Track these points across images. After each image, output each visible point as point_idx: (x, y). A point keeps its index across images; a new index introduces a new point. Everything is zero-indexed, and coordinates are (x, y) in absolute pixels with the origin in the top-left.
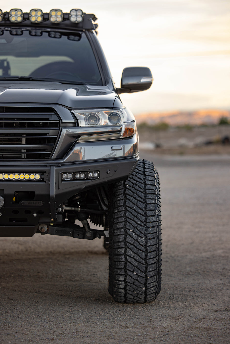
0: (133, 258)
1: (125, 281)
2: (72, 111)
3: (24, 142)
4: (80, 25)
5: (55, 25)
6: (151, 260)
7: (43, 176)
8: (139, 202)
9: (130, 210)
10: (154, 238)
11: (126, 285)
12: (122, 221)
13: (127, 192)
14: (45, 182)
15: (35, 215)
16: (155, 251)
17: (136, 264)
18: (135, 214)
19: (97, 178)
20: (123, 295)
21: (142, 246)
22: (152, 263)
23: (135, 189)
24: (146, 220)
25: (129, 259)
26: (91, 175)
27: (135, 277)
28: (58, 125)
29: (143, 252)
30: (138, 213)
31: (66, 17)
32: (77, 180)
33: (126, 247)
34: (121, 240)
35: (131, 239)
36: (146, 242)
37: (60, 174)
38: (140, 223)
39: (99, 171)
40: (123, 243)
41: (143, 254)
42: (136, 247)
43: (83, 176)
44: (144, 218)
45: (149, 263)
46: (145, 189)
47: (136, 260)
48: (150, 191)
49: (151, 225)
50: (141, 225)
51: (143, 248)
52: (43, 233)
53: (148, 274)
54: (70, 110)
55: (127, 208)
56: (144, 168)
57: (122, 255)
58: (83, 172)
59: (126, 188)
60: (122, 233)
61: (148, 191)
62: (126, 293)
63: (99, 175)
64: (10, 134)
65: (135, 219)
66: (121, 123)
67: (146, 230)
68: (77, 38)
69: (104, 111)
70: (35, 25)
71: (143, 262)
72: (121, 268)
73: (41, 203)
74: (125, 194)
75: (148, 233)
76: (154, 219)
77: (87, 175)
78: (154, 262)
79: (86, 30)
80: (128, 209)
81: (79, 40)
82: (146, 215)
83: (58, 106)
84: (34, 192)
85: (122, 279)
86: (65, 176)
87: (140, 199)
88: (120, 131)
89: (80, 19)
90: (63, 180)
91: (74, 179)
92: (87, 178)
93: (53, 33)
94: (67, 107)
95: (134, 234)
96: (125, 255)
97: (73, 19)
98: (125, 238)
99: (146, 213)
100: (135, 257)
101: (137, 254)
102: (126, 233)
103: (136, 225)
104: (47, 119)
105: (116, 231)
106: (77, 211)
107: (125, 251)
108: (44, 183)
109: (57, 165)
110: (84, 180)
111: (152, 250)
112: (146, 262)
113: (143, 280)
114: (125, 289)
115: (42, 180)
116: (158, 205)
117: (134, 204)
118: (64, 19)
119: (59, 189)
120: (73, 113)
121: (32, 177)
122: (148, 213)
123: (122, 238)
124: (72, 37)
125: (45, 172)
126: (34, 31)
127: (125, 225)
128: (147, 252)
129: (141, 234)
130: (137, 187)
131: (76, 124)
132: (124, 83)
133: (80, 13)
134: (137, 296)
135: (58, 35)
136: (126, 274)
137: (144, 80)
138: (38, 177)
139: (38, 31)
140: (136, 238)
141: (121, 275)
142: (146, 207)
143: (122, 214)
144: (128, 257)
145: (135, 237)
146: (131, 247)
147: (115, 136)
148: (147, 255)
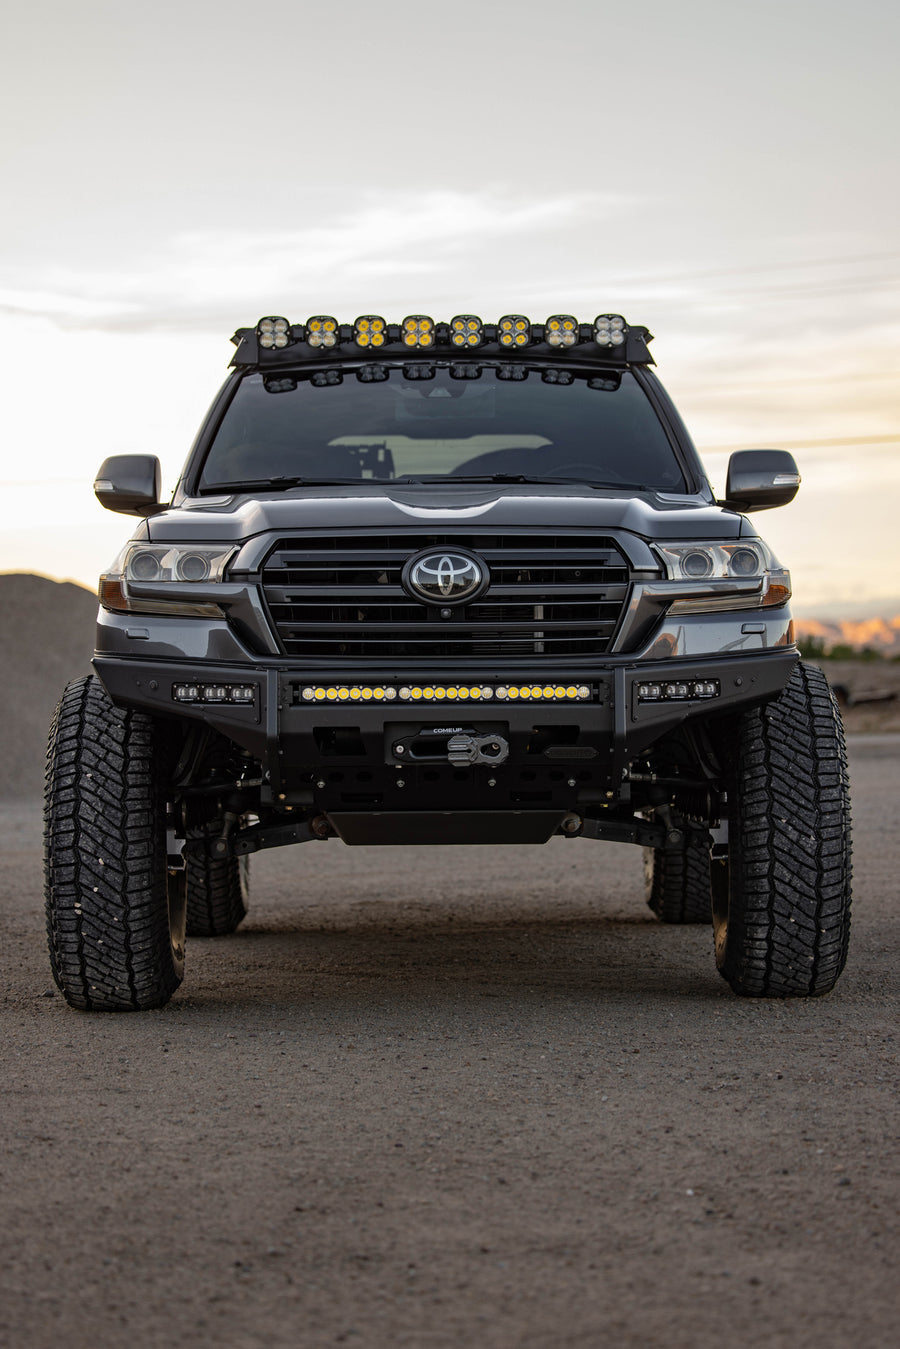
0: (789, 884)
1: (768, 939)
2: (652, 545)
3: (539, 614)
4: (619, 353)
5: (560, 354)
6: (829, 889)
7: (596, 691)
8: (800, 756)
9: (780, 773)
10: (836, 838)
11: (771, 949)
12: (762, 798)
13: (771, 732)
14: (602, 703)
15: (572, 782)
16: (838, 867)
17: (795, 897)
18: (792, 782)
19: (714, 696)
20: (761, 974)
21: (810, 855)
22: (832, 895)
23: (788, 725)
24: (817, 795)
25: (780, 887)
26: (699, 688)
27: (793, 930)
28: (624, 575)
29: (813, 869)
30: (799, 780)
31: (586, 333)
32: (669, 699)
33: (774, 859)
34: (760, 842)
35: (784, 839)
36: (820, 847)
37: (633, 686)
38: (803, 802)
39: (717, 679)
40: (765, 851)
41: (813, 875)
42: (796, 859)
43: (684, 690)
44: (812, 792)
45: (825, 897)
46: (812, 727)
47: (795, 889)
48: (823, 731)
49: (829, 807)
50: (806, 808)
51: (811, 862)
52: (570, 835)
53: (823, 921)
54: (648, 543)
55: (773, 768)
56: (806, 680)
57: (763, 877)
58: (683, 682)
59: (767, 723)
60: (763, 826)
61: (819, 731)
62: (769, 968)
63: (718, 688)
64: (511, 598)
65: (793, 794)
66: (760, 572)
67: (819, 819)
68: (610, 384)
69: (721, 545)
70: (512, 354)
71: (812, 893)
72: (762, 910)
73: (592, 753)
74: (766, 737)
75: (823, 825)
76: (835, 793)
77: (691, 689)
78: (836, 893)
79: (632, 363)
80: (776, 771)
81: (616, 388)
82: (817, 786)
83: (622, 533)
84: (576, 728)
85: (762, 935)
86: (644, 691)
87: (803, 749)
88: (757, 591)
89: (618, 339)
90: (641, 700)
91: (664, 698)
92: (692, 696)
93: (555, 372)
94: (641, 536)
95: (790, 828)
96: (771, 876)
97: (602, 339)
98: (771, 838)
99: (817, 781)
100: (794, 883)
101: (798, 875)
102: (773, 828)
103: (795, 808)
104: (600, 563)
105: (748, 823)
106: (650, 782)
107: (772, 868)
108: (599, 707)
109: (628, 666)
110: (686, 699)
111: (832, 865)
112: (819, 894)
113: (809, 937)
114: (767, 958)
115: (594, 699)
116: (841, 763)
117: (789, 760)
118: (581, 339)
119: (633, 719)
120: (653, 551)
121: (572, 692)
122: (823, 780)
123: (763, 837)
124: (598, 382)
125: (602, 681)
126: (508, 367)
127: (770, 807)
128: (820, 869)
129: (806, 829)
130: (792, 722)
131: (662, 574)
132: (733, 489)
133: (620, 325)
134: (794, 978)
135: (565, 377)
136: (772, 924)
137: (780, 481)
138: (584, 692)
139: (517, 367)
140: (795, 838)
141: (761, 925)
142: (816, 767)
143: (762, 782)
144: (776, 882)
145: (794, 835)
146: (784, 858)
147: (748, 602)
148: (820, 878)
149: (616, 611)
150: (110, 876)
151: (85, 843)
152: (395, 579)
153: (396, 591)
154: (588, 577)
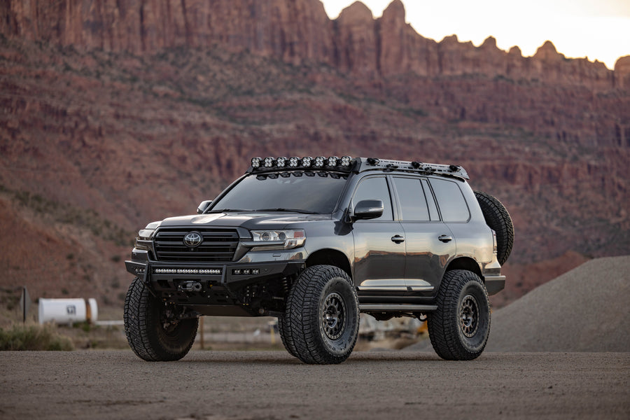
2: (250, 231)
19: (258, 274)
25: (293, 330)
26: (254, 271)
28: (236, 240)
32: (243, 274)
35: (293, 316)
37: (231, 270)
39: (260, 269)
41: (301, 327)
43: (248, 272)
49: (306, 307)
58: (248, 270)
63: (259, 272)
66: (285, 239)
69: (275, 232)
73: (223, 288)
77: (251, 272)
83: (240, 228)
86: (236, 272)
88: (283, 245)
91: (241, 274)
92: (251, 274)
94: (248, 229)
104: (231, 236)
109: (229, 265)
110: (249, 274)
115: (221, 273)
120: (250, 233)
121: (217, 272)
125: (221, 269)
131: (251, 240)
138: (219, 272)
145: (296, 315)
146: (294, 321)
147: (281, 247)
148: (303, 328)
149: (234, 250)
150: (135, 321)
151: (130, 312)
152: (182, 240)
153: (181, 243)
154: (228, 240)
